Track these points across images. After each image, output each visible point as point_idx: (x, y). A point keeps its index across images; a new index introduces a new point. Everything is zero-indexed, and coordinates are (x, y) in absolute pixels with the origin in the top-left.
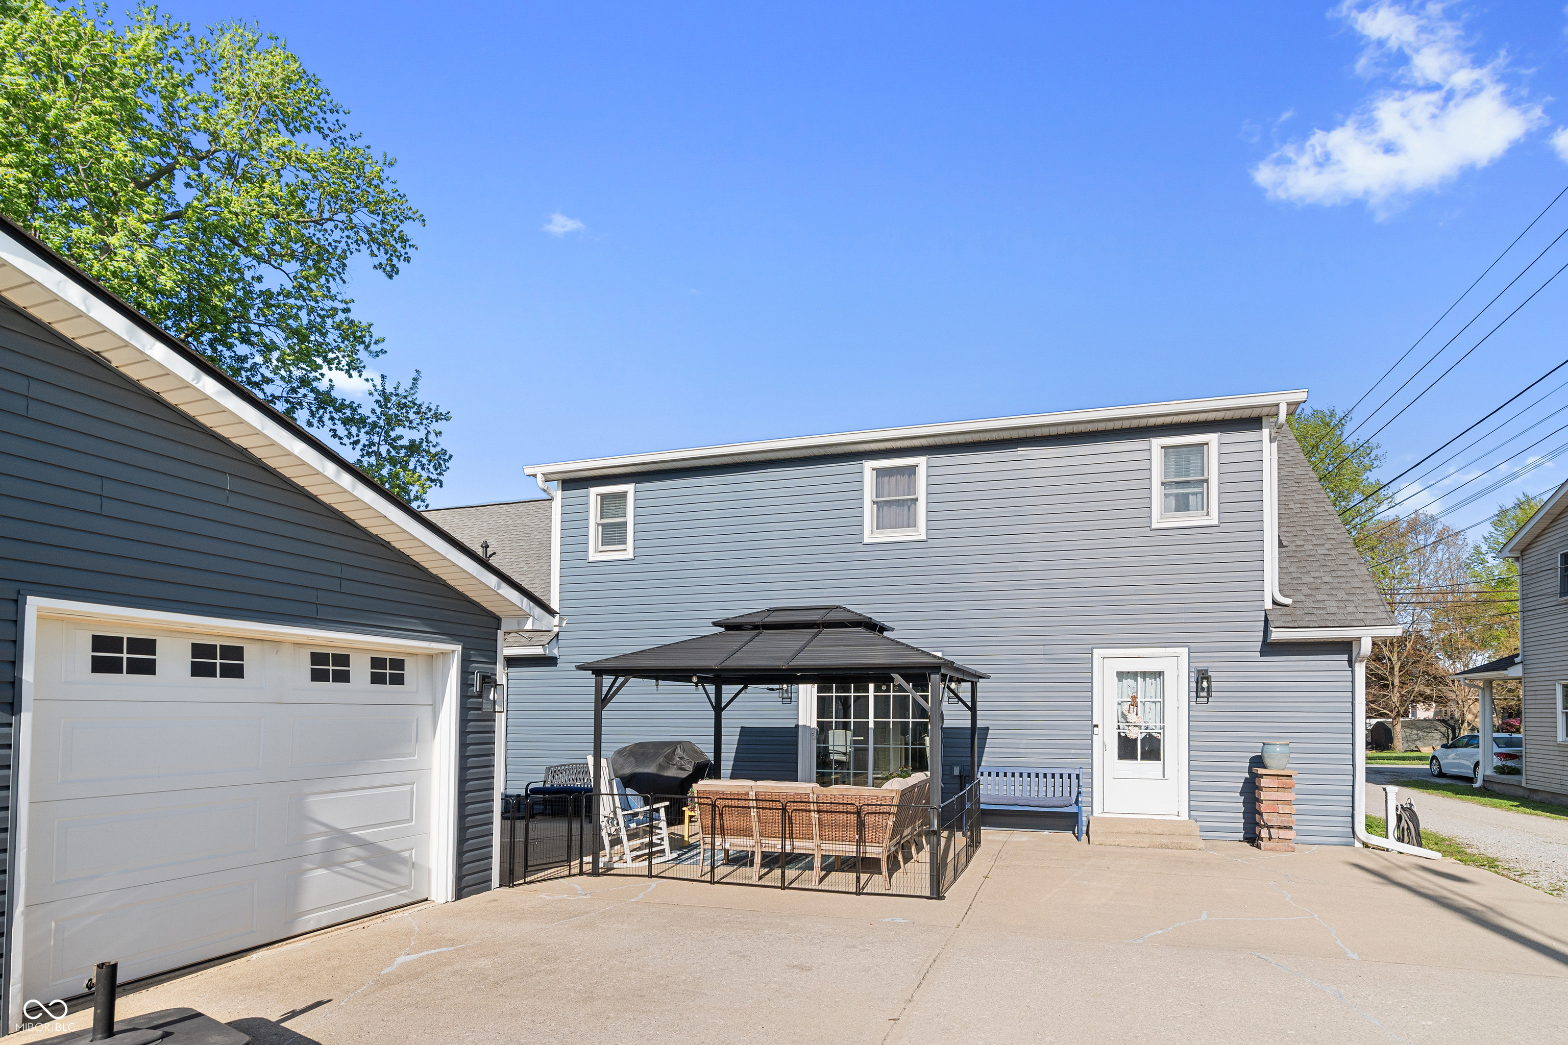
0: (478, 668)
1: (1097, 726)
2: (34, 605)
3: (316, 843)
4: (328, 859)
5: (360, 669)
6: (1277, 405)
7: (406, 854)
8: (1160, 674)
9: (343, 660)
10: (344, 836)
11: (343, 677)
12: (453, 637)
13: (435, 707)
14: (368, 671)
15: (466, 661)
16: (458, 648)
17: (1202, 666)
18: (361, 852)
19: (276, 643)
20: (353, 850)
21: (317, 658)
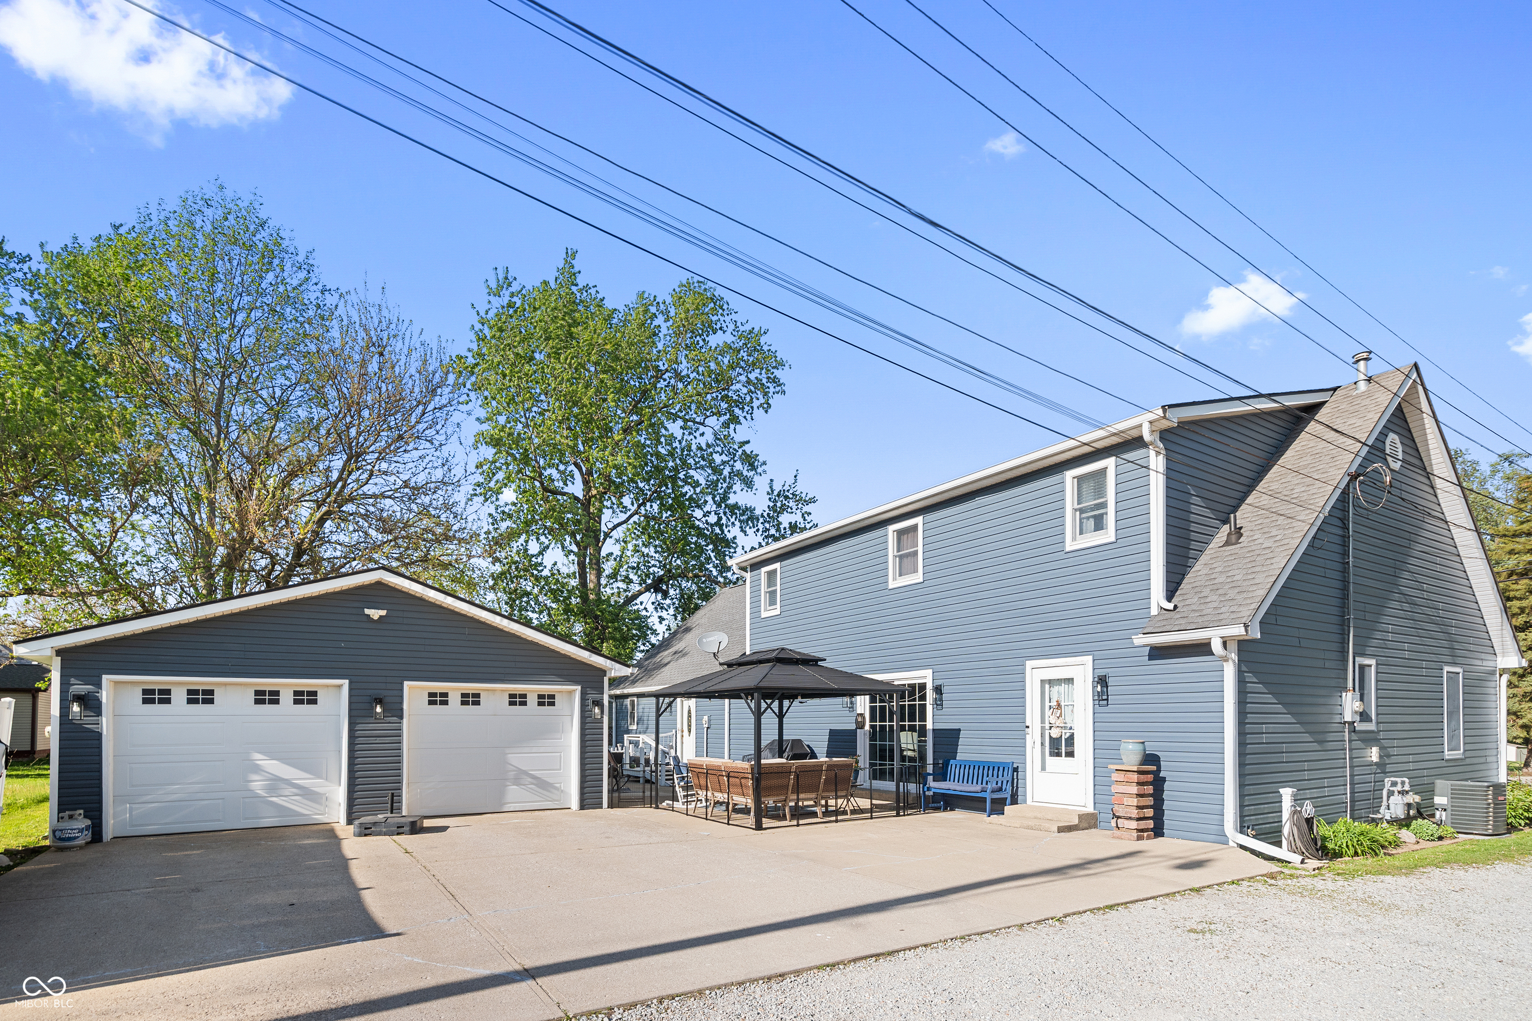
0: (591, 697)
1: (1028, 727)
2: (406, 683)
3: (511, 774)
4: (517, 781)
5: (532, 700)
6: (1141, 426)
7: (558, 785)
8: (1070, 681)
9: (524, 696)
10: (525, 773)
11: (524, 703)
12: (576, 682)
13: (572, 716)
14: (536, 700)
15: (583, 695)
16: (579, 688)
17: (1102, 672)
18: (534, 781)
19: (494, 690)
20: (530, 780)
21: (512, 696)
